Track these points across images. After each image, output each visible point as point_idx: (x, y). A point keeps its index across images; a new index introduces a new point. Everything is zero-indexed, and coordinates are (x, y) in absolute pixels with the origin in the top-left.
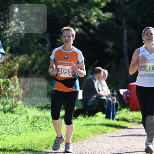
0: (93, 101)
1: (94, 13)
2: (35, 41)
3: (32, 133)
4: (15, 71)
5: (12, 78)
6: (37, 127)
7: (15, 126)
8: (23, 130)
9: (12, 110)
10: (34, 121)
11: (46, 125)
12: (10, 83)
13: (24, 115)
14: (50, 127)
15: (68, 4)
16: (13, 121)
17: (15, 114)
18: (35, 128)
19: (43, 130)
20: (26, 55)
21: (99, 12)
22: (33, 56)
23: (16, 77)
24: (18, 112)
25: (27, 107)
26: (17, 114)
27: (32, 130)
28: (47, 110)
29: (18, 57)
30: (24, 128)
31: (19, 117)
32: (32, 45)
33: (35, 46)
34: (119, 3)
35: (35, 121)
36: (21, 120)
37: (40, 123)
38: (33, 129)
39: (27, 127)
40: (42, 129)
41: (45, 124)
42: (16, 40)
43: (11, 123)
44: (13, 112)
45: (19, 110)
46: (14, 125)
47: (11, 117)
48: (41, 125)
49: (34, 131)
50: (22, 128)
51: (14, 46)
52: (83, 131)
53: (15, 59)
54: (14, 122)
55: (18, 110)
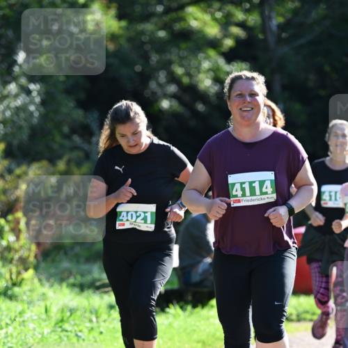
0: (205, 272)
1: (206, 65)
2: (66, 129)
3: (58, 346)
4: (17, 200)
5: (10, 217)
6: (71, 332)
7: (18, 331)
8: (37, 340)
9: (10, 292)
10: (63, 317)
11: (92, 329)
12: (7, 228)
13: (39, 306)
14: (101, 333)
15: (143, 43)
16: (13, 318)
17: (17, 300)
18: (65, 336)
19: (84, 340)
20: (45, 163)
21: (217, 62)
22: (61, 165)
23: (19, 215)
24: (25, 298)
25: (47, 285)
26: (22, 301)
27: (59, 340)
28: (94, 292)
29: (24, 168)
30: (40, 333)
31: (28, 308)
32: (58, 138)
33: (66, 143)
34: (265, 40)
35: (65, 318)
36: (31, 316)
37: (78, 322)
38: (60, 337)
39: (45, 333)
40: (83, 337)
41: (88, 325)
42: (20, 128)
43: (9, 322)
44: (11, 298)
45: (28, 293)
46: (15, 328)
47: (8, 309)
48: (81, 328)
49: (63, 343)
50: (34, 335)
51: (15, 142)
52: (180, 342)
53: (18, 171)
54: (15, 320)
55: (25, 293)
